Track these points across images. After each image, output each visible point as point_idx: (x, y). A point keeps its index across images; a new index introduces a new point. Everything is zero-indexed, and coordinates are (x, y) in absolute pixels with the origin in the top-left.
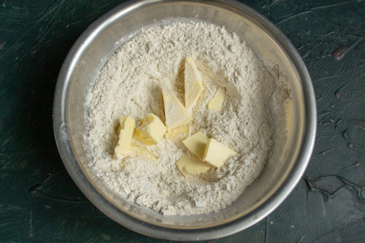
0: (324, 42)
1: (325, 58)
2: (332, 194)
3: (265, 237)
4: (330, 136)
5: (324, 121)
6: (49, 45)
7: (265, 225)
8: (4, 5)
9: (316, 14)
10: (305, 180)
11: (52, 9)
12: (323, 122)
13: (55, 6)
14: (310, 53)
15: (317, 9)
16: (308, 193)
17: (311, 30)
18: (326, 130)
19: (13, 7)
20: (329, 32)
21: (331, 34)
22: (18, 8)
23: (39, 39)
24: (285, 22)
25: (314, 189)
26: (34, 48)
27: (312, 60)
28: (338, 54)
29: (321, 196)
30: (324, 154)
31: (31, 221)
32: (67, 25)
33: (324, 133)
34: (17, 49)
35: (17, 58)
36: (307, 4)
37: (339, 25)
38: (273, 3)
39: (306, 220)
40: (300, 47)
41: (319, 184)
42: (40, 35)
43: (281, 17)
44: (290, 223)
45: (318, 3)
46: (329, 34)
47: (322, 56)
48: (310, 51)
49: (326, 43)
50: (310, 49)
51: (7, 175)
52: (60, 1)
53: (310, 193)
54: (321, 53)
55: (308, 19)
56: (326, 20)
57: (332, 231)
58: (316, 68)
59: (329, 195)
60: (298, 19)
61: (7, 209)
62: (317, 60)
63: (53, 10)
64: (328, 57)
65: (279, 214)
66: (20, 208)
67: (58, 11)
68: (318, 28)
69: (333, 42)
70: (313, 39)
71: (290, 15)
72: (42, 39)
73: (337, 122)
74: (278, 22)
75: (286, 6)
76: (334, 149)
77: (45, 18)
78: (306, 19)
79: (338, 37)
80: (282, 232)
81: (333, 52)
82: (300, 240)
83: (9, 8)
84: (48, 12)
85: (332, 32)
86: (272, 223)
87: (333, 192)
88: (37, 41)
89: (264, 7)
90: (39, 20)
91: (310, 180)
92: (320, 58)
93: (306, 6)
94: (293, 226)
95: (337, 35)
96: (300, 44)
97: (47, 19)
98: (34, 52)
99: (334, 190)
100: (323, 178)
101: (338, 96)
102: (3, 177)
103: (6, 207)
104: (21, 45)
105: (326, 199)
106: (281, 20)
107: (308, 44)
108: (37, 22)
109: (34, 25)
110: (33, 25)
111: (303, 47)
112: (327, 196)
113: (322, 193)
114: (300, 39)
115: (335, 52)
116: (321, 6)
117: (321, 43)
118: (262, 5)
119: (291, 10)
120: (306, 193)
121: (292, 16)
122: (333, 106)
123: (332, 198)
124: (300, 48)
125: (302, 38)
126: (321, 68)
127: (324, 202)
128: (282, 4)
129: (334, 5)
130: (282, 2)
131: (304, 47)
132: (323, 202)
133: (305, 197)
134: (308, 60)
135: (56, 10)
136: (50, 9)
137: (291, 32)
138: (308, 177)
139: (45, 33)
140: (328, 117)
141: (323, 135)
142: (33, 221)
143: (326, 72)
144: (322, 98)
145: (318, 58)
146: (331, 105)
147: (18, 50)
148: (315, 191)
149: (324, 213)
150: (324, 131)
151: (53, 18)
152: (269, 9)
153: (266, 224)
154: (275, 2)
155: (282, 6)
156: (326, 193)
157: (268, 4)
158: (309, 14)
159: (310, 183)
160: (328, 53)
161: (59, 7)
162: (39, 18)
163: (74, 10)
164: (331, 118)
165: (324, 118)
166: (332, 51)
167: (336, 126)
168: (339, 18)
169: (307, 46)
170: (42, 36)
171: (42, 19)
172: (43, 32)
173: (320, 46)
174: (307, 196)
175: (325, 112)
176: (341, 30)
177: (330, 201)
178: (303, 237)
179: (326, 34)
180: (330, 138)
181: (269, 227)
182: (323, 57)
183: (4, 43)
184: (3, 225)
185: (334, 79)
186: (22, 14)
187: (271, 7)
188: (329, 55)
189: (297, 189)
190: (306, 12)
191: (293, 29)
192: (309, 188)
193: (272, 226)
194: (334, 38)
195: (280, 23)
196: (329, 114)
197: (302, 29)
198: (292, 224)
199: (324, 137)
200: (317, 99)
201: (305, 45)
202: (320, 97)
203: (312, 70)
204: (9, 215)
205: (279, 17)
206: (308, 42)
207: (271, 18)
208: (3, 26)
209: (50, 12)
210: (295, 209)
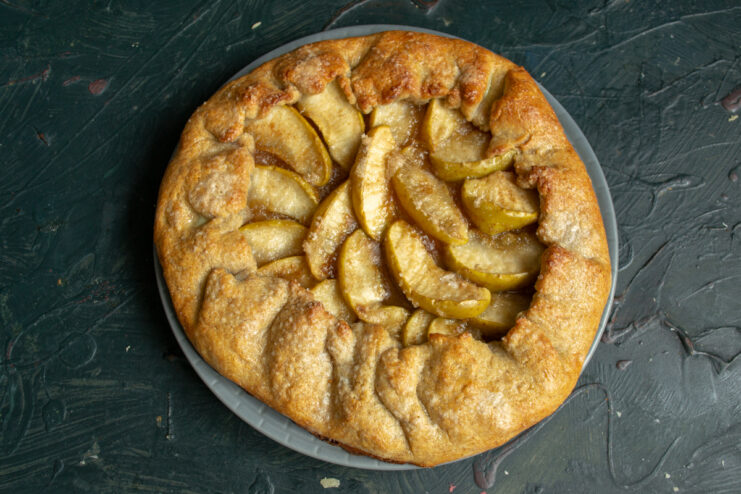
0: (705, 80)
1: (707, 109)
2: (729, 362)
3: (608, 441)
4: (722, 254)
5: (711, 225)
6: (194, 84)
7: (606, 418)
8: (108, 9)
9: (690, 26)
10: (678, 334)
11: (198, 16)
12: (708, 228)
13: (203, 11)
14: (682, 98)
15: (691, 18)
16: (684, 358)
17: (681, 58)
18: (714, 243)
19: (125, 13)
20: (715, 61)
21: (718, 65)
22: (134, 14)
23: (177, 72)
24: (633, 42)
25: (694, 352)
26: (166, 88)
27: (685, 112)
28: (733, 101)
29: (709, 365)
30: (712, 287)
31: (170, 411)
32: (227, 46)
33: (710, 247)
34: (136, 89)
35: (136, 108)
36: (672, 9)
37: (733, 47)
38: (609, 7)
39: (682, 409)
40: (661, 89)
41: (703, 341)
42: (177, 65)
43: (626, 32)
44: (652, 414)
45: (694, 7)
46: (714, 65)
47: (702, 106)
48: (680, 96)
49: (710, 81)
50: (681, 92)
51: (122, 326)
52: (213, 2)
53: (688, 359)
54: (702, 99)
55: (675, 37)
56: (708, 37)
57: (731, 429)
58: (693, 126)
59: (723, 363)
60: (656, 36)
61: (125, 389)
62: (695, 112)
63: (200, 18)
64: (714, 106)
65: (631, 398)
66: (149, 387)
67: (210, 20)
68: (694, 54)
69: (722, 80)
70: (685, 73)
71: (642, 29)
72: (182, 72)
73: (734, 227)
74: (619, 42)
75: (634, 12)
76: (730, 278)
77: (186, 33)
78: (672, 36)
79: (731, 70)
80: (639, 433)
81: (724, 99)
82: (672, 447)
83: (118, 13)
84: (191, 22)
85: (721, 61)
86: (619, 414)
87: (730, 358)
88: (174, 76)
89: (592, 14)
90: (174, 38)
91: (686, 335)
92: (699, 108)
93: (671, 12)
94: (658, 421)
95: (730, 67)
96: (663, 82)
97: (190, 35)
98: (168, 96)
99: (732, 354)
100: (712, 330)
101: (735, 179)
102: (116, 330)
103: (124, 385)
104: (143, 83)
105: (718, 371)
106: (626, 39)
107: (676, 83)
108: (172, 40)
109: (167, 46)
110: (163, 45)
111: (666, 88)
112: (719, 365)
113: (710, 358)
114: (661, 73)
115: (726, 97)
116: (697, 11)
117: (700, 81)
118: (590, 11)
119: (643, 19)
120: (680, 360)
121: (645, 30)
122: (726, 199)
123: (729, 369)
124: (662, 91)
125: (665, 71)
126: (702, 128)
127: (714, 375)
128: (627, 8)
129: (723, 11)
130: (627, 4)
131: (669, 90)
132: (712, 375)
133: (679, 367)
134: (678, 113)
135: (205, 18)
136: (194, 16)
137: (644, 60)
138: (683, 331)
139: (187, 61)
140: (717, 217)
141: (710, 252)
142: (173, 413)
143: (712, 135)
144: (704, 184)
145: (696, 108)
146: (723, 195)
147: (138, 92)
148: (697, 356)
149: (715, 396)
150: (711, 244)
151: (202, 32)
152: (603, 17)
153: (609, 415)
154: (613, 5)
155: (627, 11)
156: (718, 360)
157: (600, 9)
158: (676, 26)
159: (687, 341)
160: (713, 100)
161: (210, 13)
162: (175, 32)
163: (239, 18)
164: (722, 219)
165: (711, 219)
166: (722, 97)
167: (732, 235)
168: (734, 35)
169: (675, 86)
170: (181, 67)
171: (180, 34)
172: (183, 60)
173: (699, 86)
174: (683, 364)
175: (712, 208)
176: (737, 57)
177: (726, 375)
178: (676, 442)
179: (710, 64)
180: (721, 258)
181: (615, 422)
182: (705, 107)
183: (111, 79)
184: (118, 419)
185: (727, 147)
186: (143, 26)
187: (606, 15)
188: (716, 104)
189: (664, 352)
190: (672, 24)
191: (647, 55)
192: (686, 349)
193: (619, 419)
194: (724, 71)
195: (624, 43)
196: (720, 213)
197: (665, 56)
198: (657, 417)
199: (711, 255)
200: (696, 185)
201: (671, 84)
202: (702, 182)
203: (685, 131)
204: (129, 400)
205: (621, 33)
206: (677, 80)
207: (607, 34)
208: (109, 47)
209: (195, 22)
210: (661, 388)
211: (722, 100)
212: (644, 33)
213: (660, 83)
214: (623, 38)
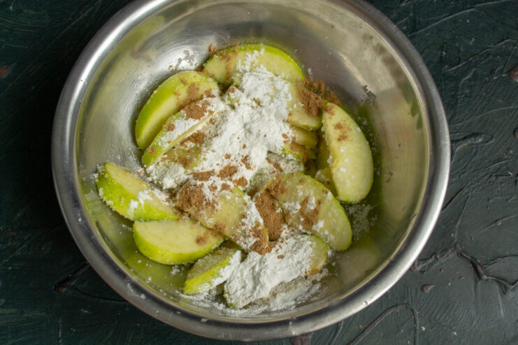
0: (495, 56)
1: (497, 80)
2: (513, 284)
4: (508, 197)
5: (498, 173)
7: (413, 332)
8: (11, 8)
9: (482, 12)
10: (472, 263)
11: (84, 12)
12: (497, 176)
13: (88, 8)
14: (475, 72)
15: (484, 6)
16: (476, 282)
17: (476, 38)
18: (501, 188)
19: (25, 11)
20: (503, 40)
21: (506, 43)
22: (32, 12)
24: (437, 26)
25: (485, 277)
27: (478, 82)
28: (517, 73)
29: (497, 287)
30: (500, 224)
31: (60, 333)
33: (498, 192)
34: (34, 73)
35: (33, 88)
39: (474, 323)
40: (459, 64)
41: (493, 268)
43: (430, 19)
44: (451, 328)
46: (503, 43)
47: (492, 77)
48: (474, 69)
49: (498, 57)
50: (475, 66)
51: (22, 265)
52: (95, 2)
53: (479, 283)
54: (492, 72)
55: (470, 22)
56: (498, 21)
57: (515, 338)
58: (484, 94)
59: (508, 285)
60: (455, 21)
61: (24, 316)
62: (486, 82)
63: (86, 14)
64: (502, 77)
65: (434, 315)
66: (43, 314)
67: (93, 16)
68: (486, 35)
69: (509, 56)
70: (479, 51)
71: (444, 15)
73: (517, 175)
74: (425, 27)
75: (437, 2)
76: (514, 216)
77: (74, 27)
78: (468, 21)
79: (516, 47)
80: (440, 343)
81: (509, 71)
83: (19, 11)
84: (78, 18)
85: (507, 41)
86: (424, 329)
87: (514, 281)
89: (403, 4)
90: (64, 31)
91: (480, 264)
92: (490, 79)
93: (467, 2)
94: (455, 333)
95: (515, 45)
96: (460, 59)
97: (77, 28)
99: (516, 278)
100: (499, 259)
103: (23, 313)
104: (39, 68)
105: (504, 291)
106: (430, 24)
107: (471, 59)
108: (62, 32)
110: (55, 36)
111: (464, 63)
112: (505, 287)
113: (498, 282)
114: (459, 51)
115: (512, 69)
117: (491, 57)
118: (401, 2)
119: (444, 8)
120: (473, 283)
121: (446, 17)
122: (511, 152)
123: (513, 290)
124: (460, 65)
125: (462, 49)
126: (492, 95)
127: (502, 295)
131: (466, 64)
132: (499, 295)
133: (473, 289)
134: (473, 83)
135: (91, 14)
136: (81, 12)
137: (445, 41)
138: (476, 260)
140: (504, 167)
141: (497, 196)
142: (63, 334)
143: (500, 101)
144: (494, 140)
145: (487, 79)
146: (509, 149)
148: (487, 280)
149: (502, 312)
150: (499, 189)
151: (87, 26)
152: (412, 6)
153: (415, 329)
155: (431, 1)
156: (505, 283)
157: (409, 0)
158: (472, 12)
159: (479, 268)
160: (501, 72)
161: (94, 9)
162: (65, 26)
164: (508, 169)
165: (499, 169)
166: (507, 70)
167: (516, 182)
169: (471, 62)
171: (69, 27)
173: (490, 61)
174: (476, 287)
175: (499, 160)
177: (510, 295)
179: (499, 43)
180: (507, 200)
181: (420, 335)
182: (495, 78)
183: (13, 65)
184: (17, 340)
185: (512, 110)
186: (39, 21)
187: (414, 5)
188: (504, 75)
189: (460, 278)
190: (468, 11)
191: (448, 36)
192: (478, 275)
193: (424, 333)
194: (510, 49)
195: (428, 27)
196: (506, 164)
197: (462, 37)
198: (454, 331)
199: (499, 198)
200: (487, 142)
201: (467, 60)
202: (492, 138)
203: (478, 97)
204: (26, 324)
205: (427, 19)
206: (471, 56)
207: (415, 20)
208: (11, 39)
209: (81, 17)
210: (458, 307)
211: (509, 72)
212: (444, 19)
213: (458, 59)
214: (427, 24)
